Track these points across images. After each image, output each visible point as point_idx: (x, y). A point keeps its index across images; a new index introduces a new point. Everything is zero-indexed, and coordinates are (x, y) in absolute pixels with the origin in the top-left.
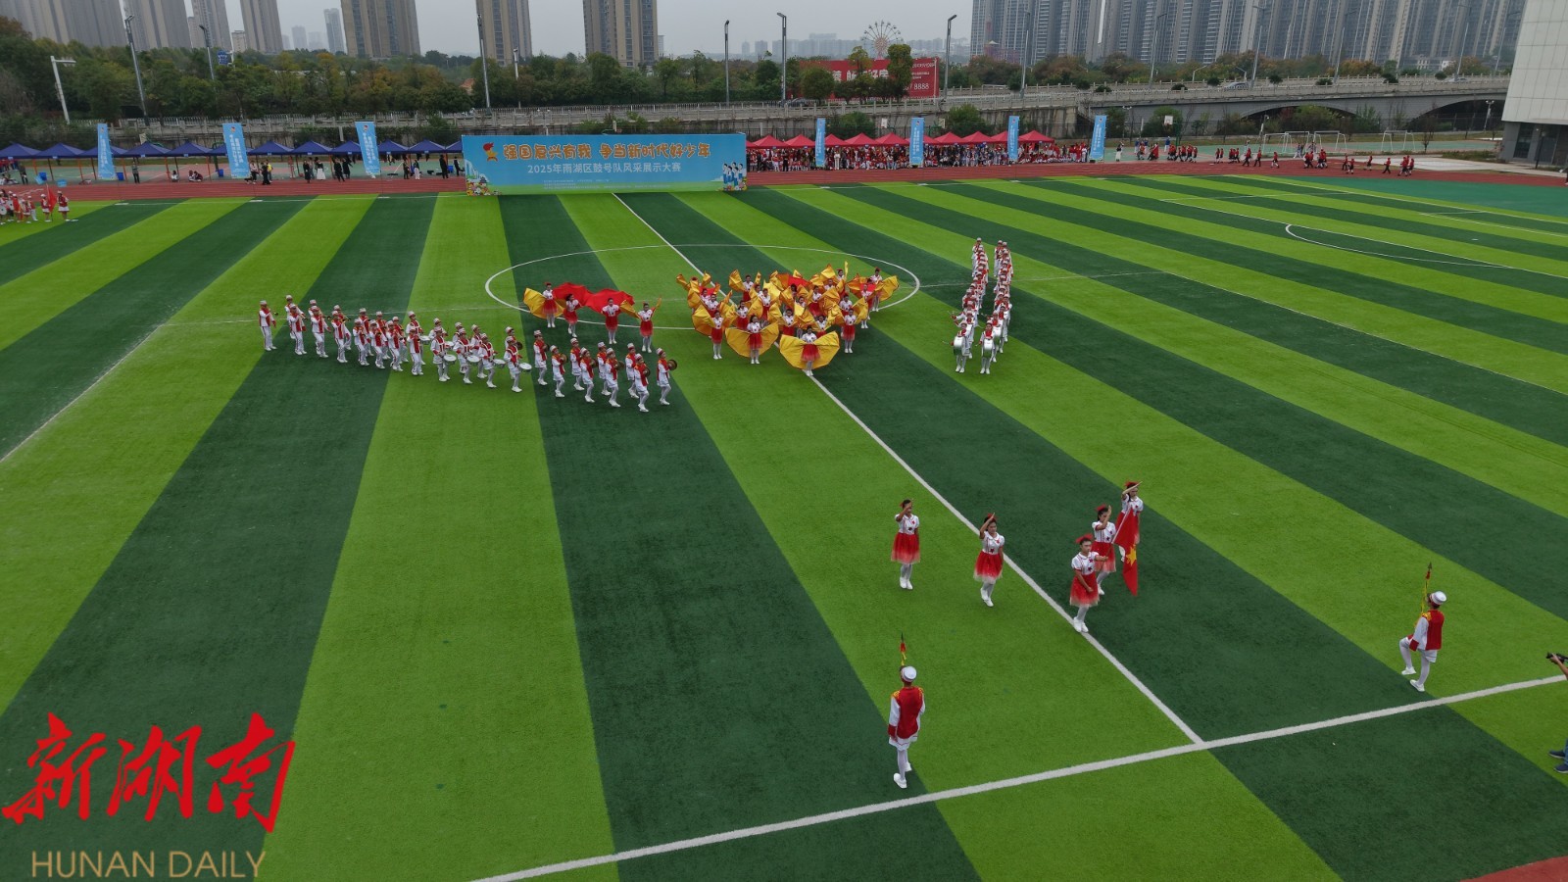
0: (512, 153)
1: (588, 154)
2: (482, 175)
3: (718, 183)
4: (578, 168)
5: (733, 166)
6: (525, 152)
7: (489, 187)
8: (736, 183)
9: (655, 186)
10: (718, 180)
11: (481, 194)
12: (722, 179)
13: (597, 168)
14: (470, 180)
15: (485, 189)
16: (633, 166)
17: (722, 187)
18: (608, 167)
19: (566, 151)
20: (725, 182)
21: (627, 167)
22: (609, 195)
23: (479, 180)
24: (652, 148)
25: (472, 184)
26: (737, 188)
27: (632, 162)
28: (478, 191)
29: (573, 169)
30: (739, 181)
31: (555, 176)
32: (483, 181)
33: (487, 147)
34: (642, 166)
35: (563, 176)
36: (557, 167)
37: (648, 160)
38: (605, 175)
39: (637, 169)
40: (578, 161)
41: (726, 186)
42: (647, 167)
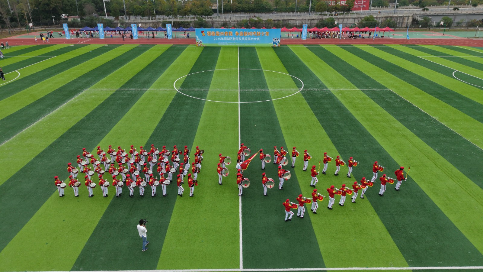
0: (209, 34)
1: (232, 34)
2: (201, 40)
3: (271, 44)
4: (229, 39)
5: (276, 39)
6: (213, 34)
7: (203, 44)
8: (277, 44)
9: (251, 45)
10: (271, 43)
11: (200, 46)
12: (272, 43)
13: (234, 39)
14: (197, 42)
15: (201, 44)
16: (245, 39)
17: (272, 45)
18: (237, 38)
19: (225, 34)
20: (273, 44)
21: (243, 39)
23: (200, 42)
24: (251, 33)
25: (198, 43)
26: (277, 46)
27: (245, 37)
28: (199, 45)
29: (227, 39)
30: (278, 44)
31: (222, 41)
32: (201, 42)
33: (202, 32)
34: (248, 39)
35: (224, 41)
36: (222, 39)
37: (249, 37)
38: (236, 41)
39: (246, 39)
40: (229, 37)
41: (273, 45)
42: (249, 39)
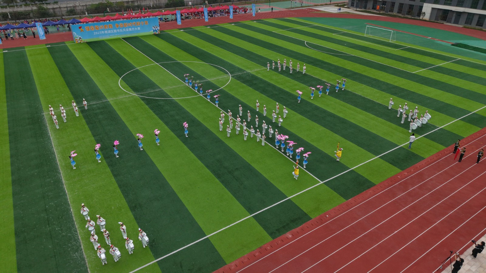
0: (88, 29)
1: (112, 27)
2: (80, 37)
3: (151, 32)
5: (155, 27)
6: (92, 28)
9: (133, 35)
13: (115, 31)
15: (81, 41)
18: (118, 30)
19: (105, 27)
22: (120, 39)
25: (77, 39)
27: (125, 28)
29: (108, 32)
30: (158, 31)
31: (103, 35)
33: (80, 28)
36: (103, 32)
37: (130, 27)
38: (118, 33)
39: (127, 30)
41: (154, 33)
